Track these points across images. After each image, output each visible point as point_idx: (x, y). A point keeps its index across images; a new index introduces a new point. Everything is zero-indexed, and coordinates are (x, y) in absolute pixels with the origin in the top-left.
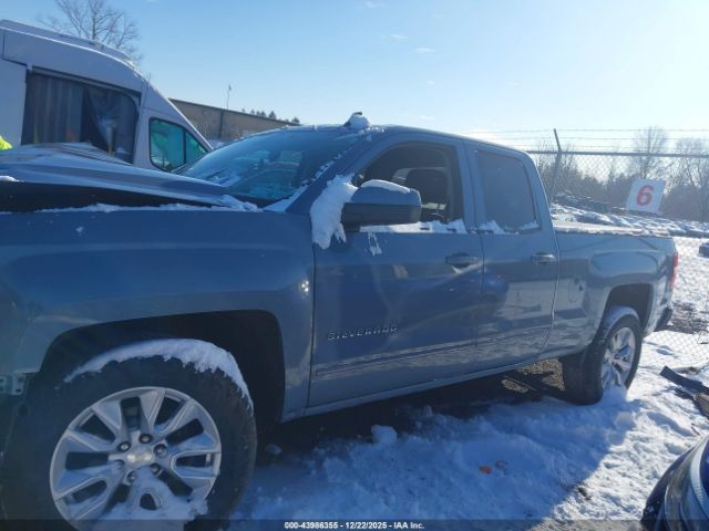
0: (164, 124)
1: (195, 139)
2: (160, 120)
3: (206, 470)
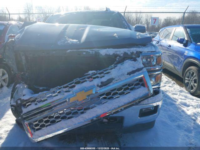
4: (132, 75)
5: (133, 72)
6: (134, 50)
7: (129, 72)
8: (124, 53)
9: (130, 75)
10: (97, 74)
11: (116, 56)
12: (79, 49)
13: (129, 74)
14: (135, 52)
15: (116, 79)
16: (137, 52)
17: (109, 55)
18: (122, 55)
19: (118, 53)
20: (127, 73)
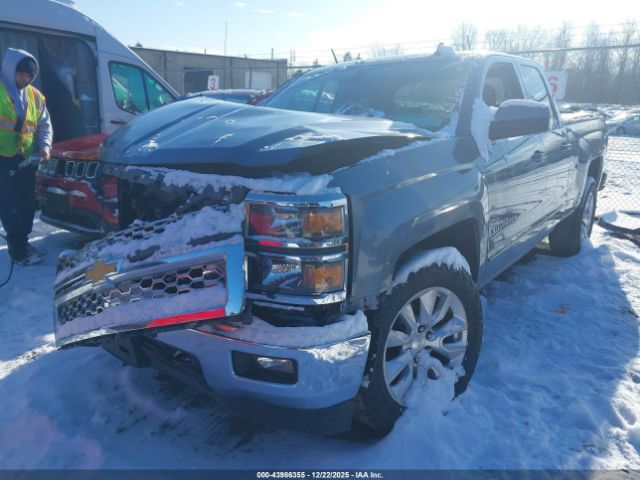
0: (121, 66)
1: (153, 78)
2: (117, 63)
3: (457, 344)
4: (198, 247)
5: (205, 240)
6: (229, 181)
7: (195, 237)
8: (205, 185)
9: (194, 245)
10: (141, 229)
11: (189, 190)
12: (140, 166)
13: (194, 242)
14: (229, 188)
15: (162, 250)
16: (235, 188)
17: (177, 187)
18: (200, 192)
19: (195, 185)
20: (188, 240)
